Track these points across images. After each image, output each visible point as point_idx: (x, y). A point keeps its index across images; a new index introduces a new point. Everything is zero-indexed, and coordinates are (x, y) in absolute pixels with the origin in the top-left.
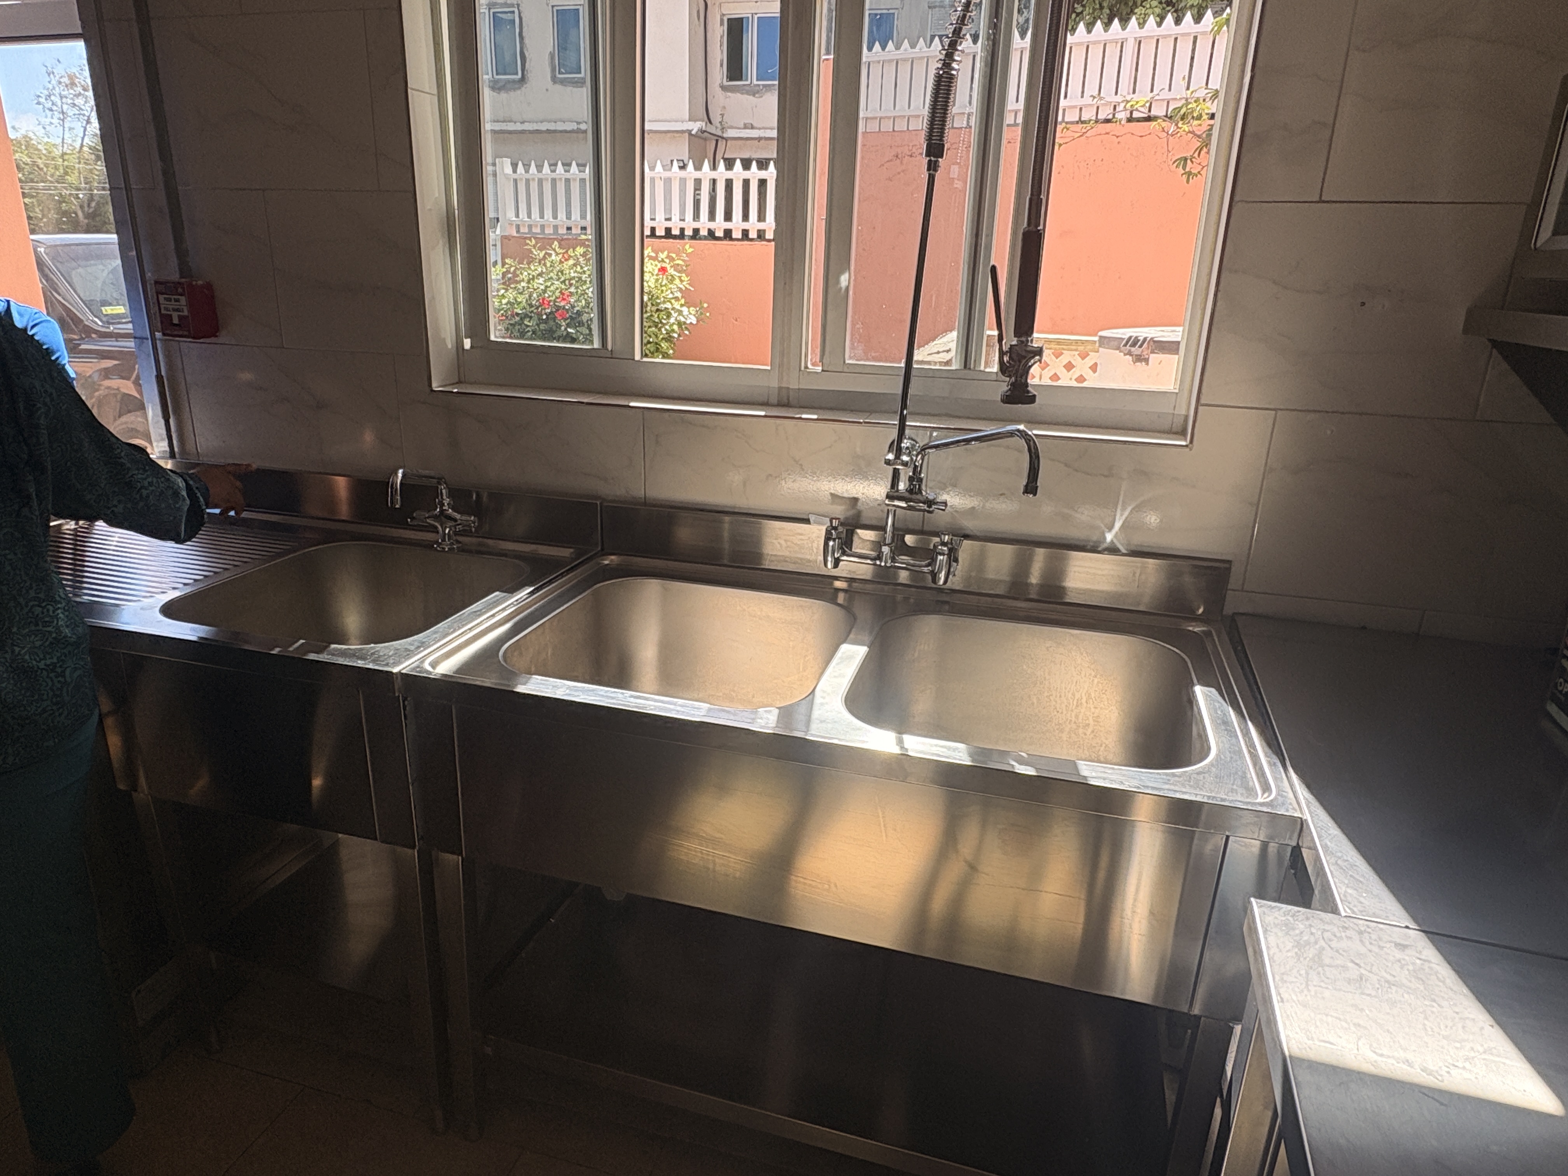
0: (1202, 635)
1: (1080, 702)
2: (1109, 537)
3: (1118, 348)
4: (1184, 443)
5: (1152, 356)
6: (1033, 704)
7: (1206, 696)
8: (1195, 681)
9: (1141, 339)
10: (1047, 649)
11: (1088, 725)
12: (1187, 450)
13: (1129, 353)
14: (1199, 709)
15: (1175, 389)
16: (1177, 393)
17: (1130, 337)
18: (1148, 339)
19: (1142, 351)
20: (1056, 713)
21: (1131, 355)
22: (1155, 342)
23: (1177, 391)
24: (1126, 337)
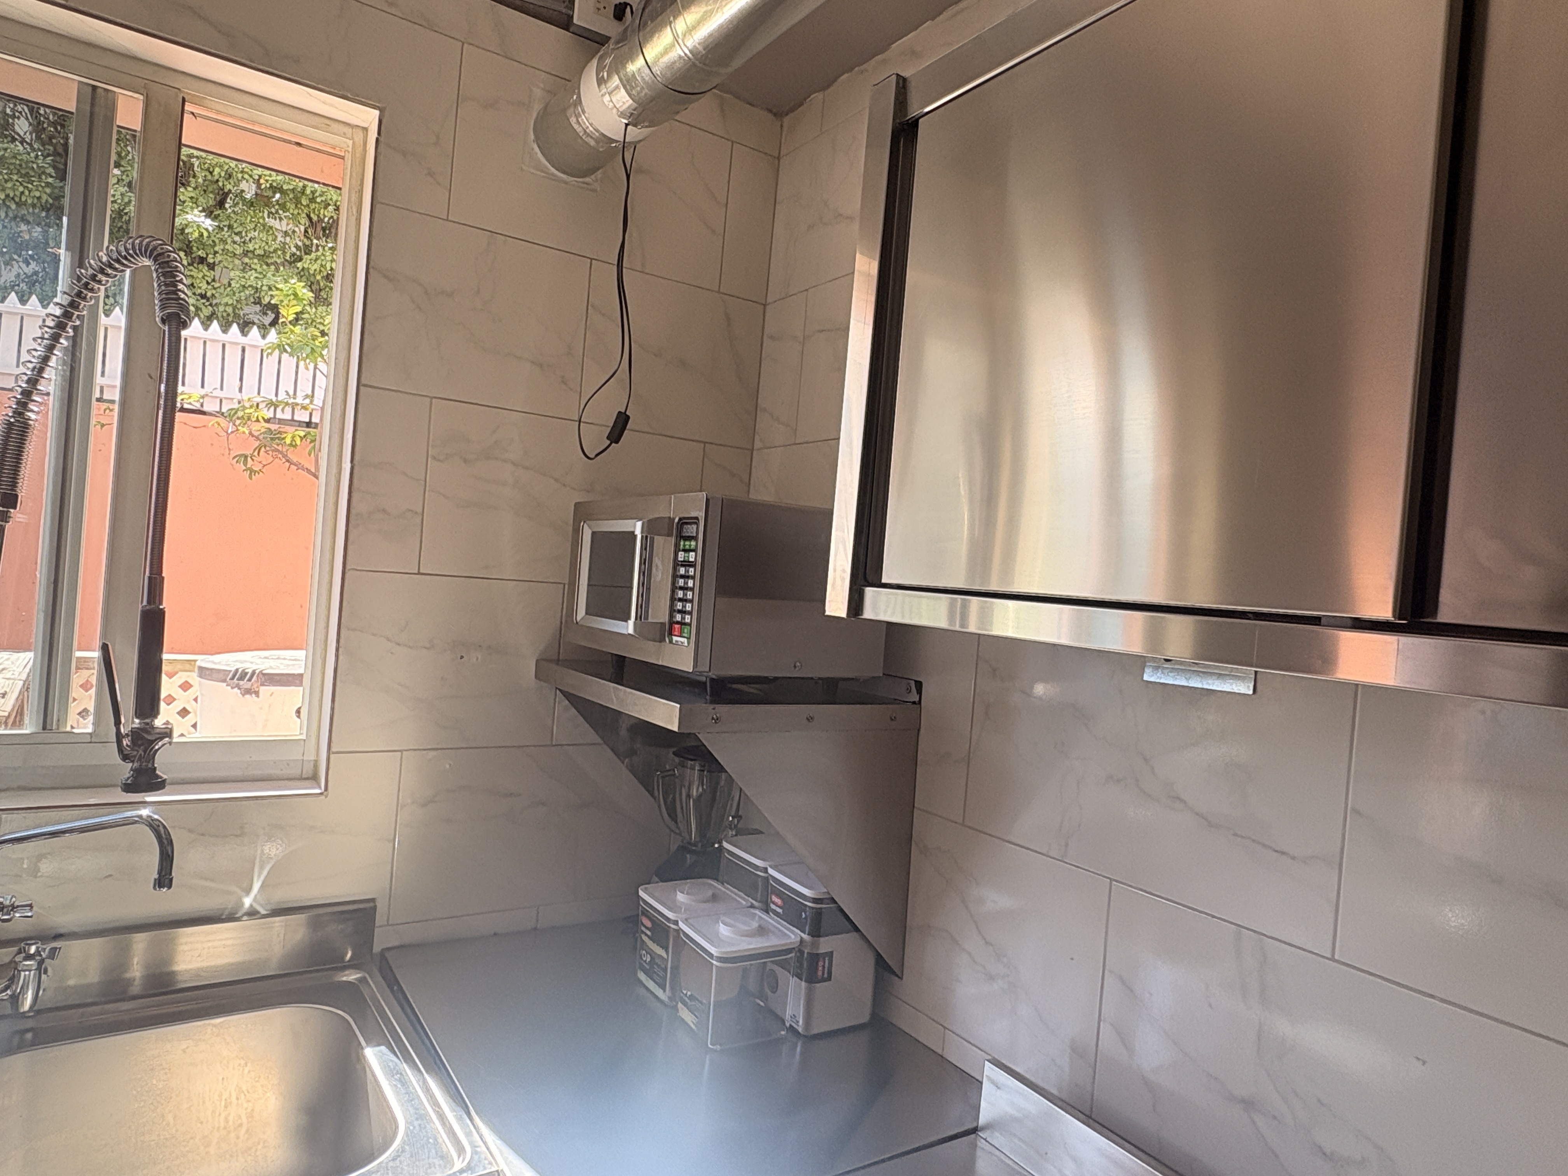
0: (356, 982)
1: (229, 1101)
2: (247, 902)
3: (224, 681)
4: (318, 791)
5: (262, 689)
6: (168, 1125)
7: (380, 1057)
8: (363, 1043)
9: (250, 671)
10: (184, 1051)
11: (241, 1125)
12: (323, 797)
13: (238, 687)
14: (374, 1076)
15: (301, 734)
16: (304, 740)
17: (237, 670)
18: (257, 672)
19: (252, 685)
20: (199, 1125)
21: (239, 689)
22: (264, 675)
23: (304, 737)
24: (233, 669)
